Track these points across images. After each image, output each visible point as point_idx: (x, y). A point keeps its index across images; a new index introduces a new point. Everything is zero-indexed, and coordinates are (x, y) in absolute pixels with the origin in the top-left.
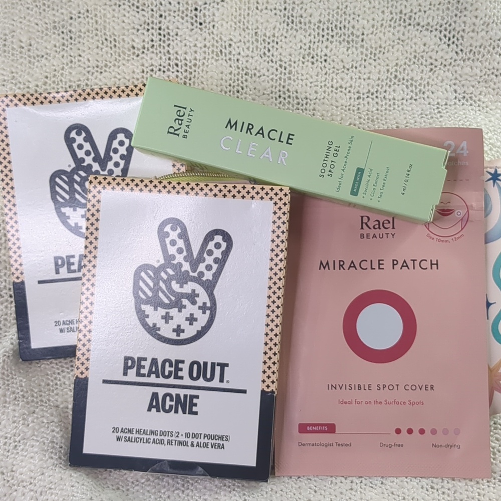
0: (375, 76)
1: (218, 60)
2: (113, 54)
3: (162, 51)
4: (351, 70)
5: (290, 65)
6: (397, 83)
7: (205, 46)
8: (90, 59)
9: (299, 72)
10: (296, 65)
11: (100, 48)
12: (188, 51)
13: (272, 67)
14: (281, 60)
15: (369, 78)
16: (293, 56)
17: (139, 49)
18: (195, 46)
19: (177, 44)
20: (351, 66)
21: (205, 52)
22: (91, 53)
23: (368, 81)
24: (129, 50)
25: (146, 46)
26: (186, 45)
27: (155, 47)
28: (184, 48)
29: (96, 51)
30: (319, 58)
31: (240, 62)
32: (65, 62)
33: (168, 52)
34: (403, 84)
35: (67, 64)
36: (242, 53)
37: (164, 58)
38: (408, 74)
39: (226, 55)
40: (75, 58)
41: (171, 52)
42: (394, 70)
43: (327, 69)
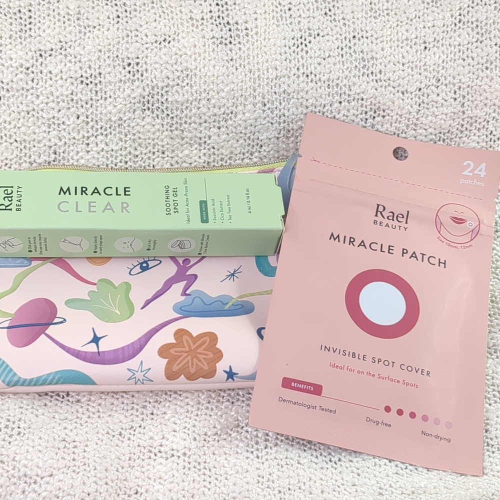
0: (439, 23)
1: (279, 25)
2: (172, 27)
3: (221, 22)
4: (414, 21)
5: (354, 23)
6: (462, 27)
7: (265, 12)
8: (148, 34)
9: (363, 29)
10: (359, 22)
11: (157, 22)
12: (248, 19)
13: (336, 26)
14: (344, 19)
15: (433, 26)
16: (356, 13)
17: (197, 21)
18: (255, 13)
19: (236, 14)
20: (414, 17)
21: (265, 19)
22: (149, 27)
23: (433, 29)
24: (188, 22)
25: (205, 18)
26: (245, 14)
27: (214, 18)
28: (244, 17)
29: (154, 24)
30: (381, 12)
31: (302, 24)
32: (120, 36)
33: (228, 23)
34: (468, 27)
35: (123, 39)
36: (303, 15)
37: (224, 29)
38: (472, 16)
39: (286, 20)
40: (131, 32)
41: (231, 22)
42: (458, 14)
43: (391, 23)
